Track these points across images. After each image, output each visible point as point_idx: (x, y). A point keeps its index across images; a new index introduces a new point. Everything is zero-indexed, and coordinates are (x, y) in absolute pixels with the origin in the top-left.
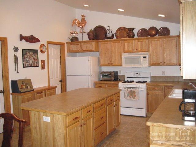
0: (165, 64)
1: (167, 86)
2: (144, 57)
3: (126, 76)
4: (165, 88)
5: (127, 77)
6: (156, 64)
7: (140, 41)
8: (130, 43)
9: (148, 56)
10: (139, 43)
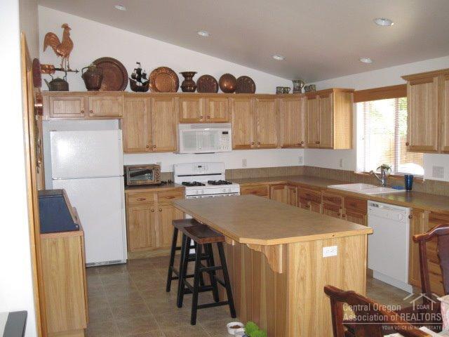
0: (259, 146)
1: (272, 185)
2: (224, 133)
3: (177, 172)
4: (270, 188)
5: (179, 176)
6: (243, 146)
7: (212, 100)
8: (194, 103)
9: (230, 132)
10: (212, 104)
